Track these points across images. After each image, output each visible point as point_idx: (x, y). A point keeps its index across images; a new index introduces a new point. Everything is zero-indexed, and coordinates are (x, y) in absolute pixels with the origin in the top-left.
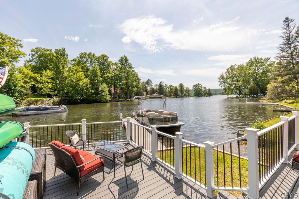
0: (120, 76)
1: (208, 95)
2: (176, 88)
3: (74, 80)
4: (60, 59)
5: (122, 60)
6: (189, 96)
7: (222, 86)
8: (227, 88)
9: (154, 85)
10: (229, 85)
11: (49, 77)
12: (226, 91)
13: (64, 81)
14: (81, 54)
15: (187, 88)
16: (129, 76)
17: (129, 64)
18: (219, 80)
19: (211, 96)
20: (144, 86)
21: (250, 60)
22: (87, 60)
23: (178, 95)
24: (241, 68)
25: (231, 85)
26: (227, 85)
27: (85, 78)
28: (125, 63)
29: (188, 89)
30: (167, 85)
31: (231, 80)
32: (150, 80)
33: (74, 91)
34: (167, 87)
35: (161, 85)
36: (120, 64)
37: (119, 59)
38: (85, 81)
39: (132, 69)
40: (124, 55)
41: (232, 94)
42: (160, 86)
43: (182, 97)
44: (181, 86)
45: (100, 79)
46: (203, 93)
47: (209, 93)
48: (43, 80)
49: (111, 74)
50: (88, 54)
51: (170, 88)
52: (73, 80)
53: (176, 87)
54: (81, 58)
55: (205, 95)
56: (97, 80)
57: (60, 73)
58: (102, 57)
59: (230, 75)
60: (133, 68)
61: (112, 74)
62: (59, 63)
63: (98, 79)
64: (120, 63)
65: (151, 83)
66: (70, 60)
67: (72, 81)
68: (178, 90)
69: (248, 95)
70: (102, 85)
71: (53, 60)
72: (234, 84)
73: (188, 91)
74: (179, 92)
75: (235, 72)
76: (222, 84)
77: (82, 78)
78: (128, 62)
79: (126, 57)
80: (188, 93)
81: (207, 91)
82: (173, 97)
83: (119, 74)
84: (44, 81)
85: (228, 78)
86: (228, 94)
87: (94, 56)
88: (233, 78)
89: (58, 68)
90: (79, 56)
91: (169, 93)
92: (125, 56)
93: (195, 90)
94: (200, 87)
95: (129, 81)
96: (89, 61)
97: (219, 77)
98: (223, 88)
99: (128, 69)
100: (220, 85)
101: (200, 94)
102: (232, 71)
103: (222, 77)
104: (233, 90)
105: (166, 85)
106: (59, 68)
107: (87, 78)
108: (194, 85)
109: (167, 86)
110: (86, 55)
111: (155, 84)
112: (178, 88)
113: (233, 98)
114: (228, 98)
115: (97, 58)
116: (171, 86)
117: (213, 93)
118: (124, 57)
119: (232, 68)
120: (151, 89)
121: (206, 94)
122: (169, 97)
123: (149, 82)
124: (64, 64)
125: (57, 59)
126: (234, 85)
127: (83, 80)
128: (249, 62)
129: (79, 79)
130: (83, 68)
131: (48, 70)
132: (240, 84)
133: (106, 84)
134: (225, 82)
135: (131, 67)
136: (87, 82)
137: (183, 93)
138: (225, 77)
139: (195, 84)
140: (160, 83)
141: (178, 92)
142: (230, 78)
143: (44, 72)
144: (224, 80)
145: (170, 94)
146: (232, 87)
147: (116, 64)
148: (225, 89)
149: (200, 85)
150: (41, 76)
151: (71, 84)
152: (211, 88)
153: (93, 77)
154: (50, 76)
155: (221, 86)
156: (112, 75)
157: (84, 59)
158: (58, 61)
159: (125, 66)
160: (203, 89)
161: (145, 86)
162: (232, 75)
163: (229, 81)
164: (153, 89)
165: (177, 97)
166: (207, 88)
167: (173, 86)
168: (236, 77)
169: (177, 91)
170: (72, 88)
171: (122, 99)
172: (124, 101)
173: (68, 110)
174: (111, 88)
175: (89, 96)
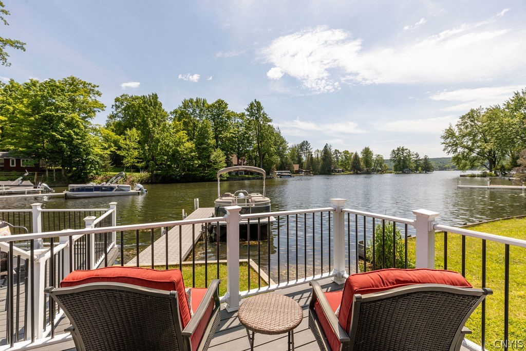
0: (247, 135)
1: (423, 170)
2: (356, 156)
3: (171, 144)
4: (149, 111)
5: (251, 109)
6: (382, 172)
7: (449, 152)
8: (461, 156)
9: (313, 151)
10: (466, 150)
11: (136, 139)
12: (459, 162)
13: (155, 147)
14: (185, 102)
15: (379, 155)
16: (263, 135)
17: (263, 115)
18: (443, 141)
19: (428, 171)
20: (296, 154)
21: (514, 95)
22: (194, 110)
23: (360, 170)
24: (493, 114)
25: (471, 150)
26: (460, 150)
27: (188, 141)
28: (256, 114)
29: (381, 158)
30: (338, 151)
31: (470, 140)
32: (307, 142)
33: (170, 161)
34: (338, 155)
35: (326, 151)
36: (248, 115)
37: (247, 107)
38: (189, 145)
39: (269, 123)
40: (255, 100)
41: (473, 167)
42: (325, 153)
43: (368, 173)
44: (367, 152)
45: (213, 142)
46: (413, 165)
47: (426, 166)
48: (126, 145)
49: (231, 133)
50: (195, 100)
51: (344, 157)
52: (169, 144)
53: (356, 153)
54: (185, 108)
55: (417, 170)
56: (207, 143)
57: (149, 132)
58: (217, 105)
59: (469, 130)
60: (270, 121)
61: (233, 133)
62: (148, 118)
63: (210, 141)
64: (249, 113)
65: (309, 147)
66: (169, 112)
67: (168, 146)
68: (360, 160)
69: (510, 170)
70: (215, 151)
71: (139, 112)
72: (478, 147)
73: (380, 161)
74: (362, 164)
75: (479, 123)
76: (450, 148)
77: (184, 141)
78: (262, 111)
79: (258, 103)
80: (381, 166)
81: (422, 162)
82: (351, 174)
83: (245, 132)
84: (129, 146)
85: (464, 136)
86: (463, 169)
87: (205, 105)
88: (475, 136)
89: (145, 124)
90: (181, 105)
91: (341, 165)
92: (257, 101)
93: (394, 161)
94: (405, 154)
95: (263, 143)
96: (198, 112)
97: (443, 133)
98: (451, 155)
99: (261, 123)
100: (444, 150)
101: (407, 167)
102: (472, 121)
103: (450, 134)
104: (475, 159)
105: (336, 150)
106: (148, 126)
107: (191, 139)
108: (394, 151)
109: (339, 153)
110: (192, 103)
111: (316, 149)
112: (360, 156)
113: (473, 176)
114: (461, 176)
115: (208, 108)
116: (346, 152)
117: (433, 164)
118: (254, 102)
119: (472, 115)
120: (308, 157)
121: (420, 168)
122: (343, 173)
123: (304, 145)
124: (155, 119)
125: (146, 111)
126: (478, 150)
127: (185, 144)
128: (512, 101)
129: (180, 142)
130: (185, 124)
131: (134, 129)
132: (489, 147)
133: (223, 150)
134: (456, 145)
135: (267, 120)
136: (191, 146)
137: (370, 166)
138: (457, 134)
139: (396, 149)
140: (326, 147)
141: (360, 165)
142: (469, 134)
143: (128, 132)
144: (455, 139)
145: (345, 168)
146: (474, 155)
147: (243, 115)
148: (457, 159)
149: (406, 149)
150: (125, 139)
151: (165, 150)
152: (430, 157)
153: (200, 138)
154: (137, 138)
155: (446, 151)
157: (189, 109)
158: (147, 114)
159: (257, 118)
160: (413, 158)
161: (298, 154)
162: (473, 130)
163: (467, 142)
164: (312, 158)
165: (357, 173)
166: (422, 157)
167: (350, 152)
168: (483, 132)
169: (359, 162)
170: (166, 157)
171: (250, 176)
172: (254, 179)
173: (146, 191)
174: (231, 157)
175: (193, 170)
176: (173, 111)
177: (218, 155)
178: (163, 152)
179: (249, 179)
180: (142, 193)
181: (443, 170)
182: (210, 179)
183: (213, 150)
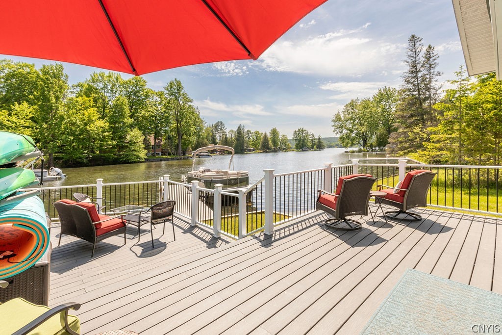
0: (167, 115)
1: (317, 148)
2: (265, 136)
3: (78, 123)
4: (51, 83)
5: (171, 87)
6: (286, 150)
7: (337, 133)
8: (345, 136)
9: (227, 131)
10: (349, 132)
11: (27, 116)
12: (345, 141)
13: (58, 125)
14: (94, 75)
15: (284, 135)
16: (183, 115)
17: (184, 95)
18: (333, 123)
19: (321, 149)
20: (211, 134)
21: (378, 91)
22: (105, 86)
23: (268, 149)
24: (366, 105)
25: (351, 131)
26: (345, 131)
27: (99, 118)
28: (176, 93)
29: (286, 138)
30: (250, 131)
31: (351, 123)
32: (221, 122)
33: (76, 142)
34: (250, 135)
35: (239, 132)
36: (167, 94)
37: (166, 85)
38: (101, 123)
39: (189, 104)
40: (176, 79)
41: (352, 145)
42: (238, 133)
43: (275, 151)
44: (274, 132)
45: (129, 121)
46: (310, 144)
47: (319, 145)
48: (12, 122)
49: (149, 111)
50: (106, 74)
51: (255, 137)
52: (76, 122)
53: (266, 134)
54: (93, 82)
55: (312, 147)
56: (122, 122)
57: (51, 108)
58: (134, 81)
59: (350, 116)
60: (191, 101)
61: (152, 112)
62: (49, 92)
63: (126, 120)
64: (167, 92)
65: (224, 128)
66: (70, 85)
67: (73, 124)
68: (269, 139)
69: (375, 147)
70: (132, 131)
71: (37, 84)
72: (356, 129)
73: (285, 142)
74: (270, 143)
75: (357, 111)
76: (338, 130)
77: (94, 119)
78: (183, 91)
79: (179, 83)
80: (286, 145)
81: (316, 141)
82: (261, 152)
83: (165, 112)
84: (16, 123)
85: (347, 121)
86: (346, 146)
87: (120, 80)
88: (354, 121)
89: (46, 99)
90: (89, 78)
91: (253, 144)
93: (296, 140)
94: (304, 135)
95: (182, 123)
96: (109, 87)
97: (333, 118)
98: (339, 136)
99: (181, 102)
100: (334, 131)
101: (305, 146)
102: (352, 109)
103: (338, 118)
104: (354, 139)
105: (248, 131)
106: (49, 101)
107: (103, 118)
108: (295, 132)
109: (251, 133)
110: (103, 77)
111: (230, 130)
112: (269, 136)
113: (353, 152)
114: (345, 152)
115: (124, 83)
116: (257, 133)
117: (324, 143)
118: (174, 82)
119: (352, 105)
120: (223, 138)
121: (315, 147)
122: (254, 152)
123: (218, 126)
124: (59, 93)
125: (45, 83)
126: (356, 132)
127: (95, 123)
128: (378, 95)
129: (89, 120)
130: (95, 101)
131: (25, 104)
132: (364, 129)
133: (140, 129)
134: (342, 127)
135: (187, 100)
136: (103, 125)
137: (277, 145)
138: (342, 119)
139: (297, 130)
140: (239, 127)
141: (268, 144)
142: (351, 119)
143: (17, 107)
144: (341, 123)
145: (256, 147)
146: (353, 135)
147: (161, 95)
148: (342, 139)
149: (305, 131)
150: (10, 115)
151: (71, 129)
152: (322, 137)
153: (115, 118)
154: (28, 114)
155: (335, 132)
156: (152, 114)
157: (98, 84)
158: (47, 87)
159: (176, 98)
160: (310, 138)
161: (213, 134)
162: (353, 116)
163: (349, 125)
164: (226, 138)
165: (266, 152)
166: (316, 137)
167: (260, 132)
168: (359, 118)
169: (268, 142)
170: (72, 138)
171: (168, 157)
172: (172, 159)
173: (65, 176)
174: (149, 137)
175: (105, 152)
176: (76, 84)
177: (135, 135)
178: (68, 132)
179: (167, 160)
180: (60, 179)
181: (330, 148)
182: (125, 161)
183: (129, 130)
